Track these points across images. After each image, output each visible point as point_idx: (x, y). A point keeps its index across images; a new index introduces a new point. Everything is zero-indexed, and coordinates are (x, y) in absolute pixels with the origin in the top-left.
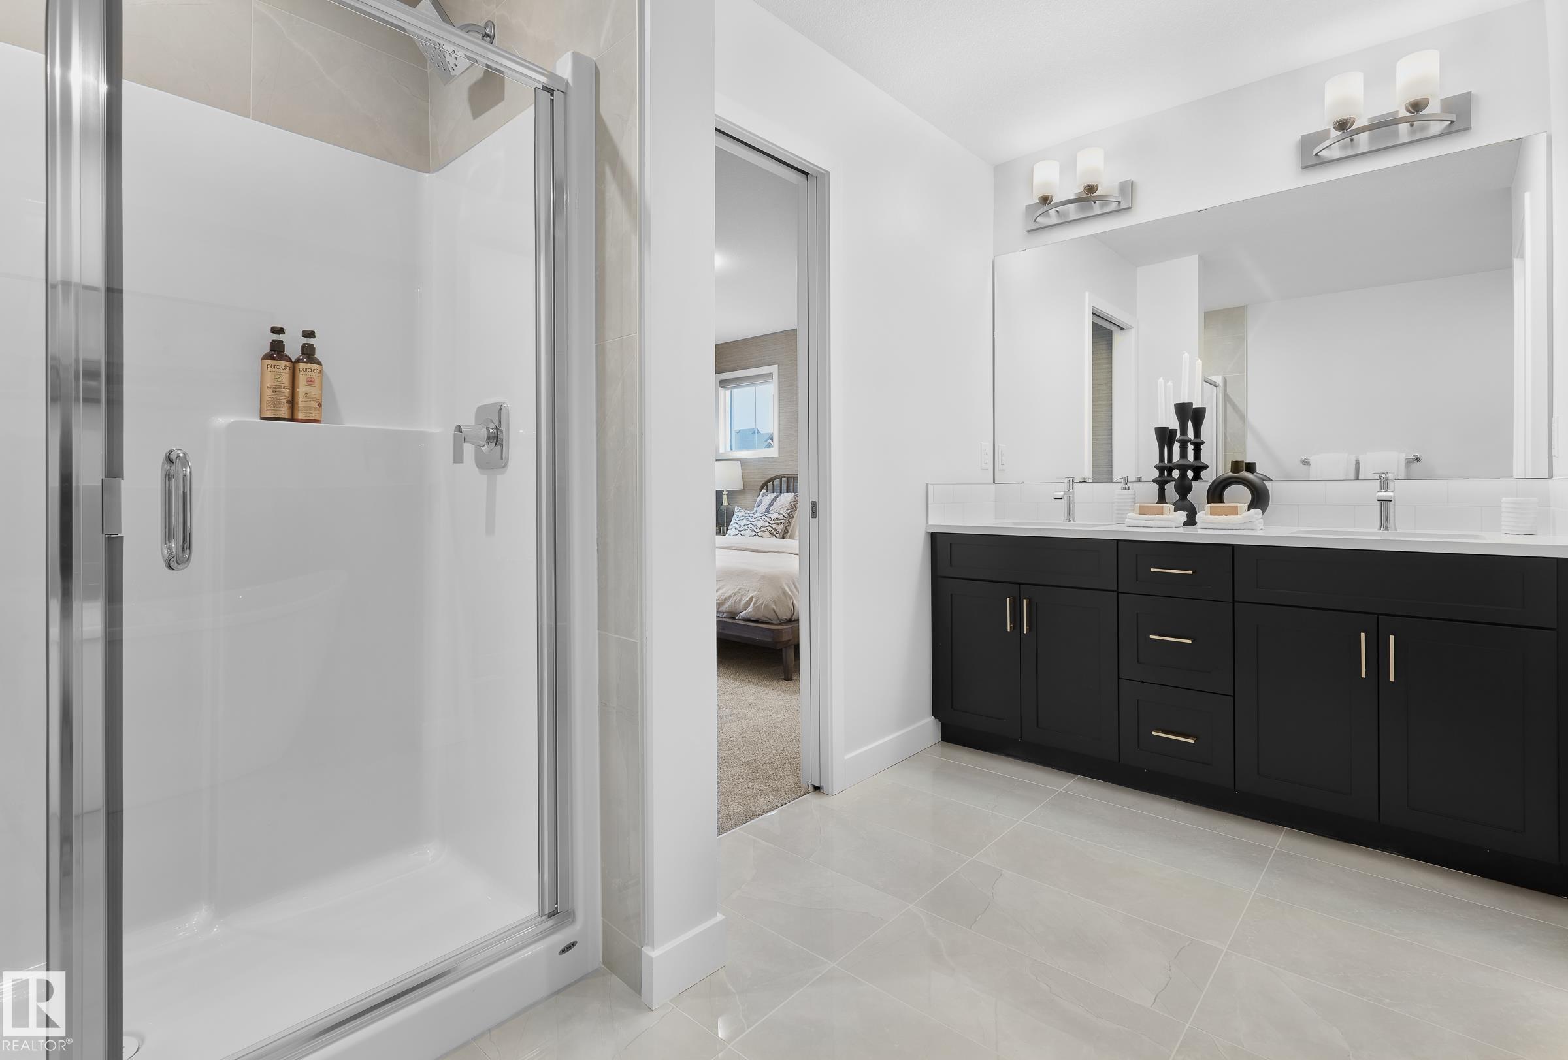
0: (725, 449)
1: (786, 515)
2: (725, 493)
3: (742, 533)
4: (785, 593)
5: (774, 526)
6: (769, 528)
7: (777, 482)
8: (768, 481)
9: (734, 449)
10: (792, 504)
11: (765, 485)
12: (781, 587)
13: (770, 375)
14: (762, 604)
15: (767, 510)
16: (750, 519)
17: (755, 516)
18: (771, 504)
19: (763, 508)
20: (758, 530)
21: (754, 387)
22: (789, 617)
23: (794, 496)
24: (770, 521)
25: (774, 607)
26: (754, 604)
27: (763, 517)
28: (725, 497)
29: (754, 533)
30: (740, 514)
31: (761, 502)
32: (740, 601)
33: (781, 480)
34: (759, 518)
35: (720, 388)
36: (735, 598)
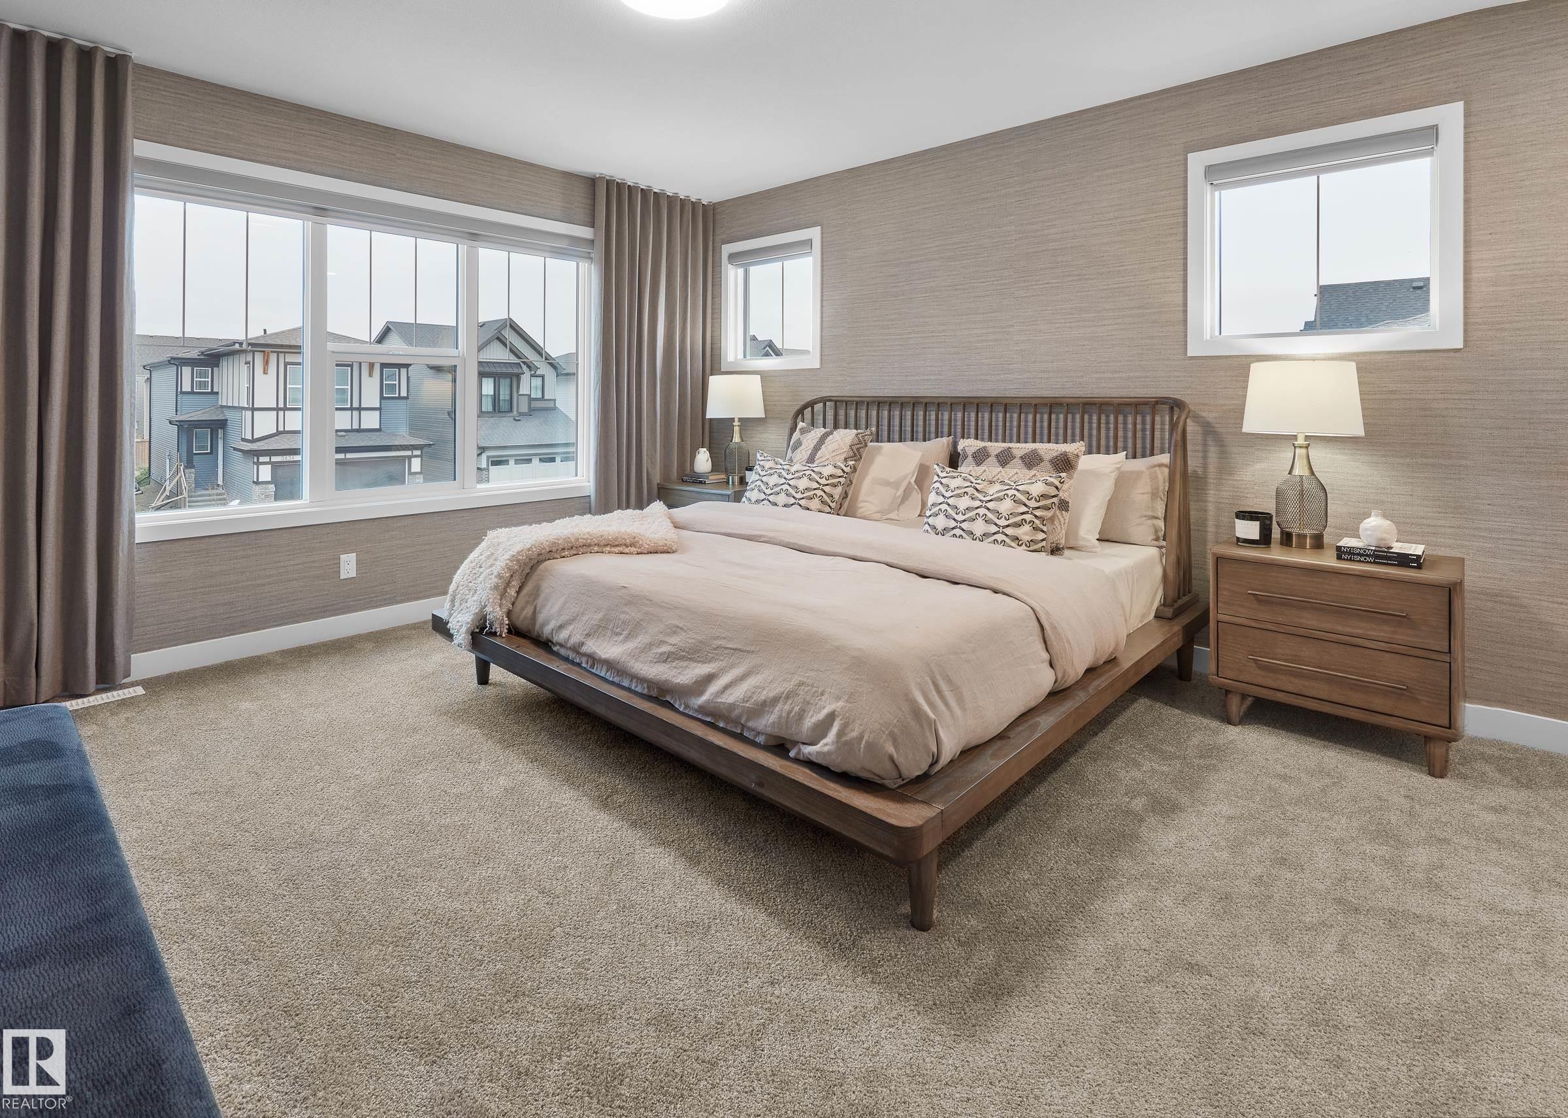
0: (736, 356)
1: (847, 470)
2: (736, 423)
3: (771, 498)
4: (917, 713)
5: (827, 489)
6: (819, 493)
7: (818, 407)
8: (805, 407)
9: (748, 357)
10: (854, 448)
11: (800, 412)
12: (906, 695)
13: (809, 243)
14: (861, 738)
15: (811, 460)
16: (784, 473)
17: (793, 469)
18: (817, 448)
19: (803, 453)
20: (799, 496)
21: (778, 265)
22: (924, 767)
23: (857, 435)
24: (820, 481)
25: (891, 749)
26: (840, 734)
27: (807, 473)
28: (736, 429)
29: (792, 501)
30: (768, 465)
31: (799, 444)
32: (801, 716)
33: (825, 405)
34: (800, 474)
35: (730, 266)
36: (787, 707)
